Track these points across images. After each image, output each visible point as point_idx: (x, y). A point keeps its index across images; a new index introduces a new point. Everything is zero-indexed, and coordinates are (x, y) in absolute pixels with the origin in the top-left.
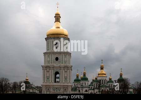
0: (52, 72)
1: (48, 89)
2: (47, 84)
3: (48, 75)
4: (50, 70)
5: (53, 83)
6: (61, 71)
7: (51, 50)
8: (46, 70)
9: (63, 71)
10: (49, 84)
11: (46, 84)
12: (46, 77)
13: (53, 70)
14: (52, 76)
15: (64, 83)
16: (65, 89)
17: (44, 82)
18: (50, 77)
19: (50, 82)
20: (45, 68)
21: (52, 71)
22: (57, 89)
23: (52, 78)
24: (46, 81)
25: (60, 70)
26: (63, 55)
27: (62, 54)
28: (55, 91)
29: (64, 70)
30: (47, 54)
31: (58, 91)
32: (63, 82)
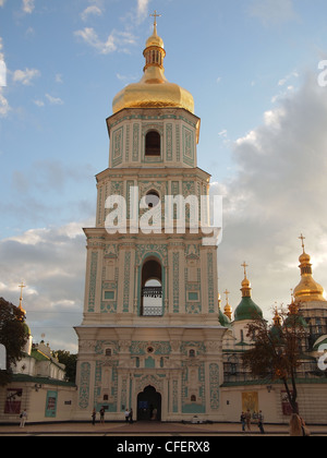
0: (127, 260)
1: (108, 352)
2: (105, 324)
3: (110, 276)
4: (122, 252)
5: (132, 315)
6: (171, 251)
7: (127, 160)
8: (104, 247)
9: (181, 251)
10: (112, 324)
11: (98, 324)
12: (99, 284)
13: (133, 251)
14: (127, 282)
15: (183, 317)
16: (192, 352)
17: (91, 310)
18: (121, 285)
19: (120, 310)
20: (99, 241)
21: (128, 254)
22: (150, 350)
23: (127, 289)
24: (97, 309)
25: (167, 247)
26: (180, 179)
27: (176, 179)
28: (142, 365)
29: (185, 248)
30: (110, 176)
31: (158, 365)
32: (182, 310)
